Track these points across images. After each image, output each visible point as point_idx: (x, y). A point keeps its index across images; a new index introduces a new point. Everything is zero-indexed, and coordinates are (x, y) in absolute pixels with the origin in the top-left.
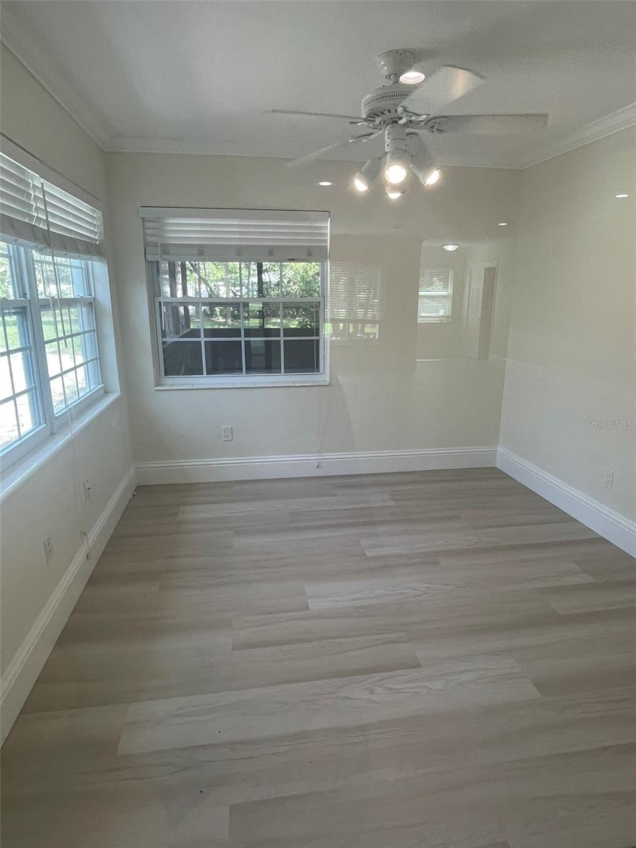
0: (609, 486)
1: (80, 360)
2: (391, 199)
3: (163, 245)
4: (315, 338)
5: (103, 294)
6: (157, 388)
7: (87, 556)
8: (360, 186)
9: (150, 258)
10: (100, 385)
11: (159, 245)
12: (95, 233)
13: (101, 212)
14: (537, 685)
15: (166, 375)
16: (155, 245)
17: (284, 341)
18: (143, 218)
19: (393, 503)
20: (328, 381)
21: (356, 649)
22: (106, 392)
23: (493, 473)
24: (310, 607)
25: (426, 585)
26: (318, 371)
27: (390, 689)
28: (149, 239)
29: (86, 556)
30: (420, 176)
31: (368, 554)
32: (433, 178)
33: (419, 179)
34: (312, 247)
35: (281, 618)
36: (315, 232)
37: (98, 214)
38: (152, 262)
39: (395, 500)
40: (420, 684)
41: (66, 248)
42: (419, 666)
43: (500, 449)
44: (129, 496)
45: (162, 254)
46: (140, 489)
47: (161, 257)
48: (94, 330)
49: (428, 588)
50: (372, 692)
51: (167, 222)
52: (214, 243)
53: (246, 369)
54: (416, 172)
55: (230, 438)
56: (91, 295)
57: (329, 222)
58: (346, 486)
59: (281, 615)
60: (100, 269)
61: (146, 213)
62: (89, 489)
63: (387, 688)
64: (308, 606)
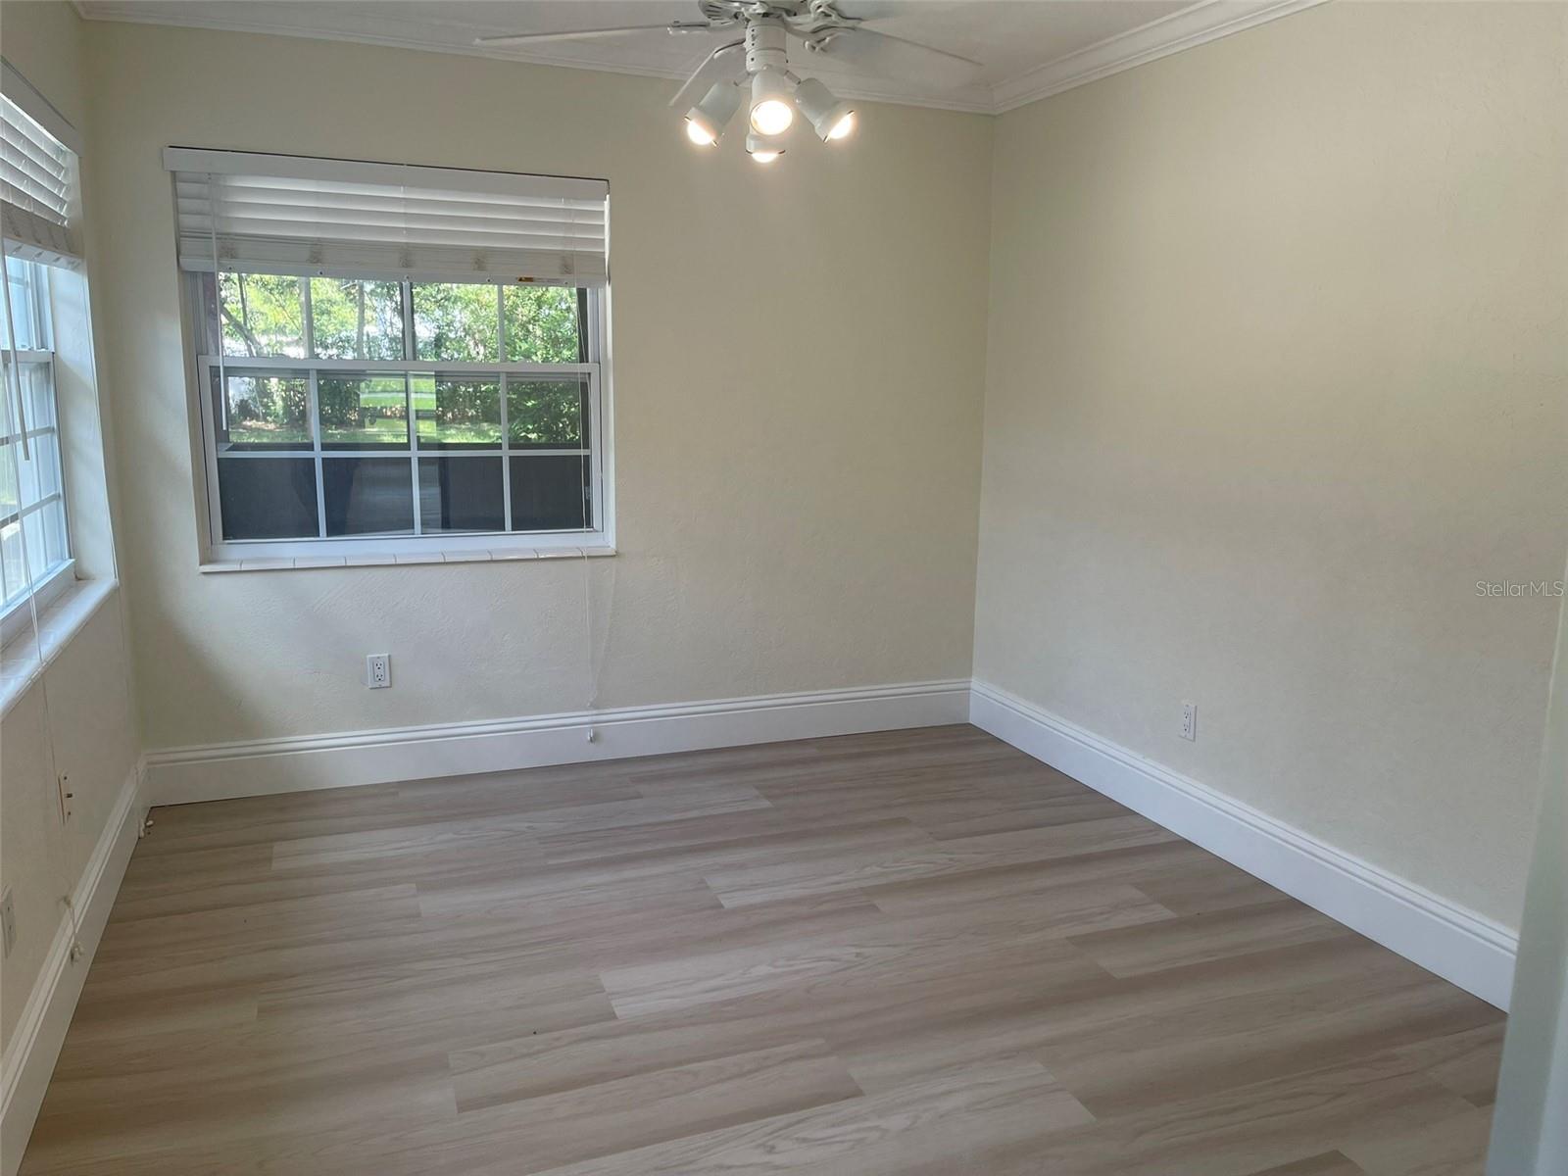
0: (1190, 736)
1: (31, 497)
2: (759, 164)
3: (223, 236)
4: (582, 452)
5: (77, 345)
6: (208, 568)
7: (72, 956)
8: (699, 134)
9: (189, 264)
10: (63, 560)
11: (214, 236)
12: (61, 201)
13: (76, 157)
14: (1085, 1102)
15: (225, 537)
16: (202, 235)
17: (511, 458)
18: (174, 173)
19: (766, 804)
20: (613, 545)
21: (729, 1078)
22: (78, 578)
23: (965, 735)
24: (617, 1012)
25: (854, 950)
26: (589, 524)
27: (804, 1140)
28: (189, 221)
29: (68, 953)
30: (818, 123)
31: (728, 903)
32: (843, 128)
33: (813, 127)
34: (572, 254)
35: (557, 1039)
36: (576, 221)
37: (70, 160)
38: (194, 274)
39: (769, 797)
40: (868, 1124)
41: (19, 236)
42: (857, 1093)
43: (977, 685)
44: (138, 828)
45: (220, 256)
46: (155, 812)
47: (219, 263)
48: (50, 430)
49: (858, 955)
50: (771, 1150)
51: (228, 184)
52: (362, 238)
53: (422, 524)
54: (810, 115)
55: (387, 684)
56: (43, 345)
57: (607, 203)
58: (662, 777)
59: (556, 1034)
60: (69, 285)
61: (184, 161)
62: (70, 796)
63: (797, 1139)
64: (614, 1013)
